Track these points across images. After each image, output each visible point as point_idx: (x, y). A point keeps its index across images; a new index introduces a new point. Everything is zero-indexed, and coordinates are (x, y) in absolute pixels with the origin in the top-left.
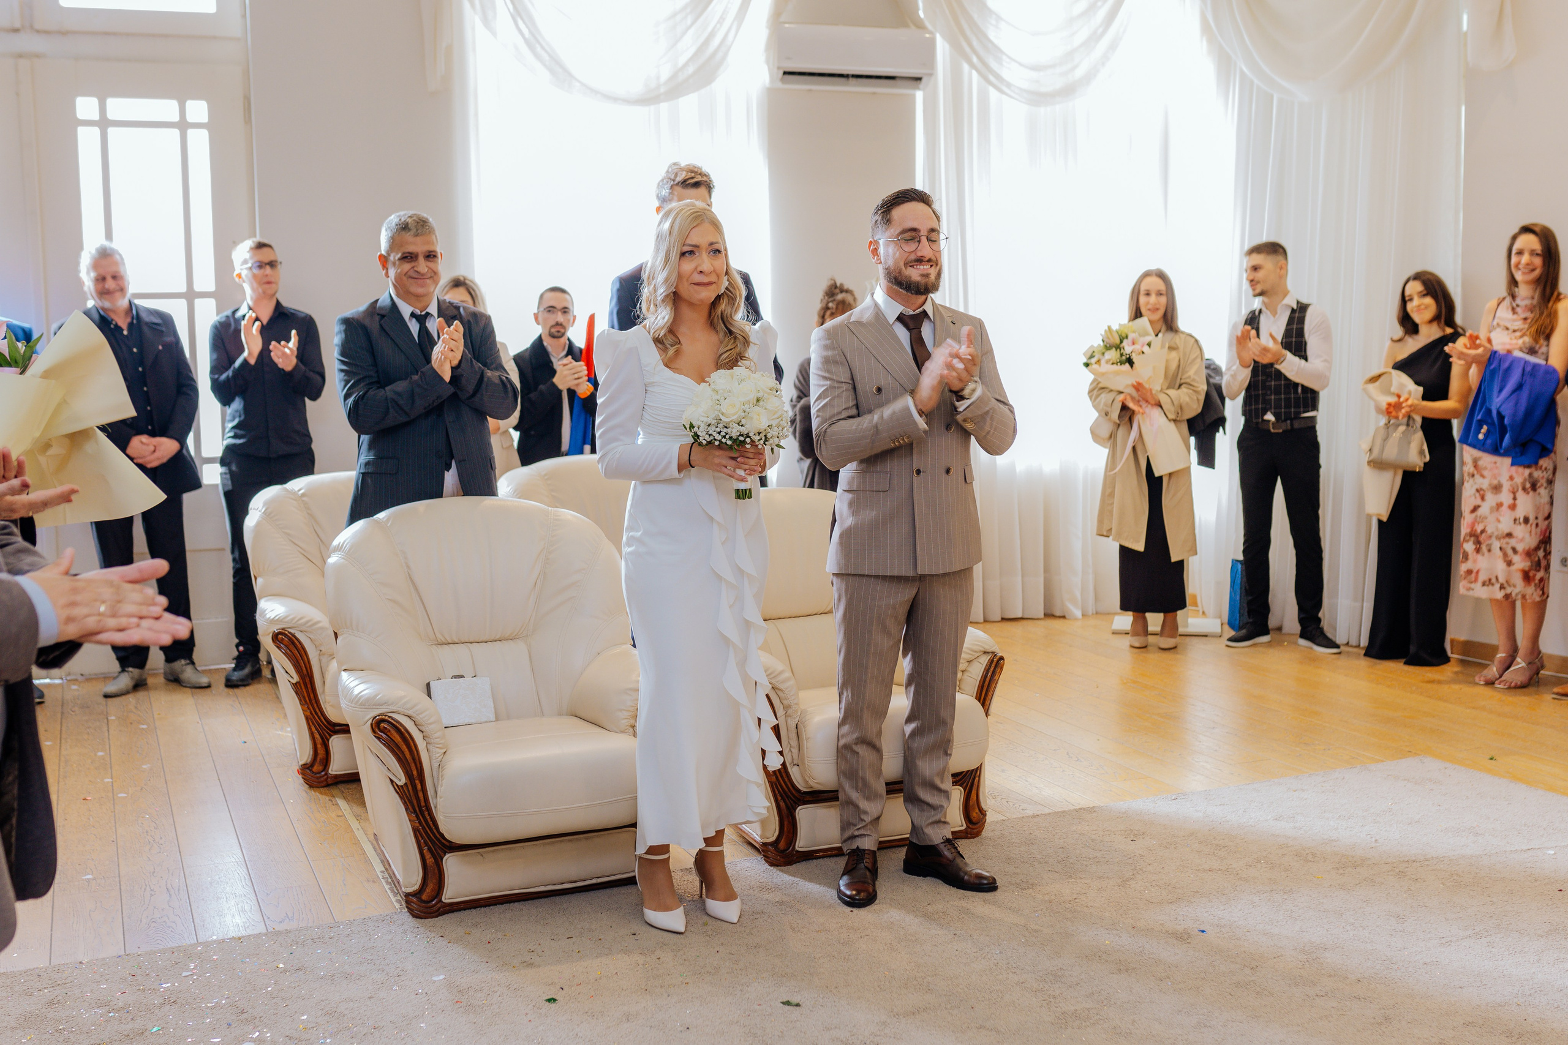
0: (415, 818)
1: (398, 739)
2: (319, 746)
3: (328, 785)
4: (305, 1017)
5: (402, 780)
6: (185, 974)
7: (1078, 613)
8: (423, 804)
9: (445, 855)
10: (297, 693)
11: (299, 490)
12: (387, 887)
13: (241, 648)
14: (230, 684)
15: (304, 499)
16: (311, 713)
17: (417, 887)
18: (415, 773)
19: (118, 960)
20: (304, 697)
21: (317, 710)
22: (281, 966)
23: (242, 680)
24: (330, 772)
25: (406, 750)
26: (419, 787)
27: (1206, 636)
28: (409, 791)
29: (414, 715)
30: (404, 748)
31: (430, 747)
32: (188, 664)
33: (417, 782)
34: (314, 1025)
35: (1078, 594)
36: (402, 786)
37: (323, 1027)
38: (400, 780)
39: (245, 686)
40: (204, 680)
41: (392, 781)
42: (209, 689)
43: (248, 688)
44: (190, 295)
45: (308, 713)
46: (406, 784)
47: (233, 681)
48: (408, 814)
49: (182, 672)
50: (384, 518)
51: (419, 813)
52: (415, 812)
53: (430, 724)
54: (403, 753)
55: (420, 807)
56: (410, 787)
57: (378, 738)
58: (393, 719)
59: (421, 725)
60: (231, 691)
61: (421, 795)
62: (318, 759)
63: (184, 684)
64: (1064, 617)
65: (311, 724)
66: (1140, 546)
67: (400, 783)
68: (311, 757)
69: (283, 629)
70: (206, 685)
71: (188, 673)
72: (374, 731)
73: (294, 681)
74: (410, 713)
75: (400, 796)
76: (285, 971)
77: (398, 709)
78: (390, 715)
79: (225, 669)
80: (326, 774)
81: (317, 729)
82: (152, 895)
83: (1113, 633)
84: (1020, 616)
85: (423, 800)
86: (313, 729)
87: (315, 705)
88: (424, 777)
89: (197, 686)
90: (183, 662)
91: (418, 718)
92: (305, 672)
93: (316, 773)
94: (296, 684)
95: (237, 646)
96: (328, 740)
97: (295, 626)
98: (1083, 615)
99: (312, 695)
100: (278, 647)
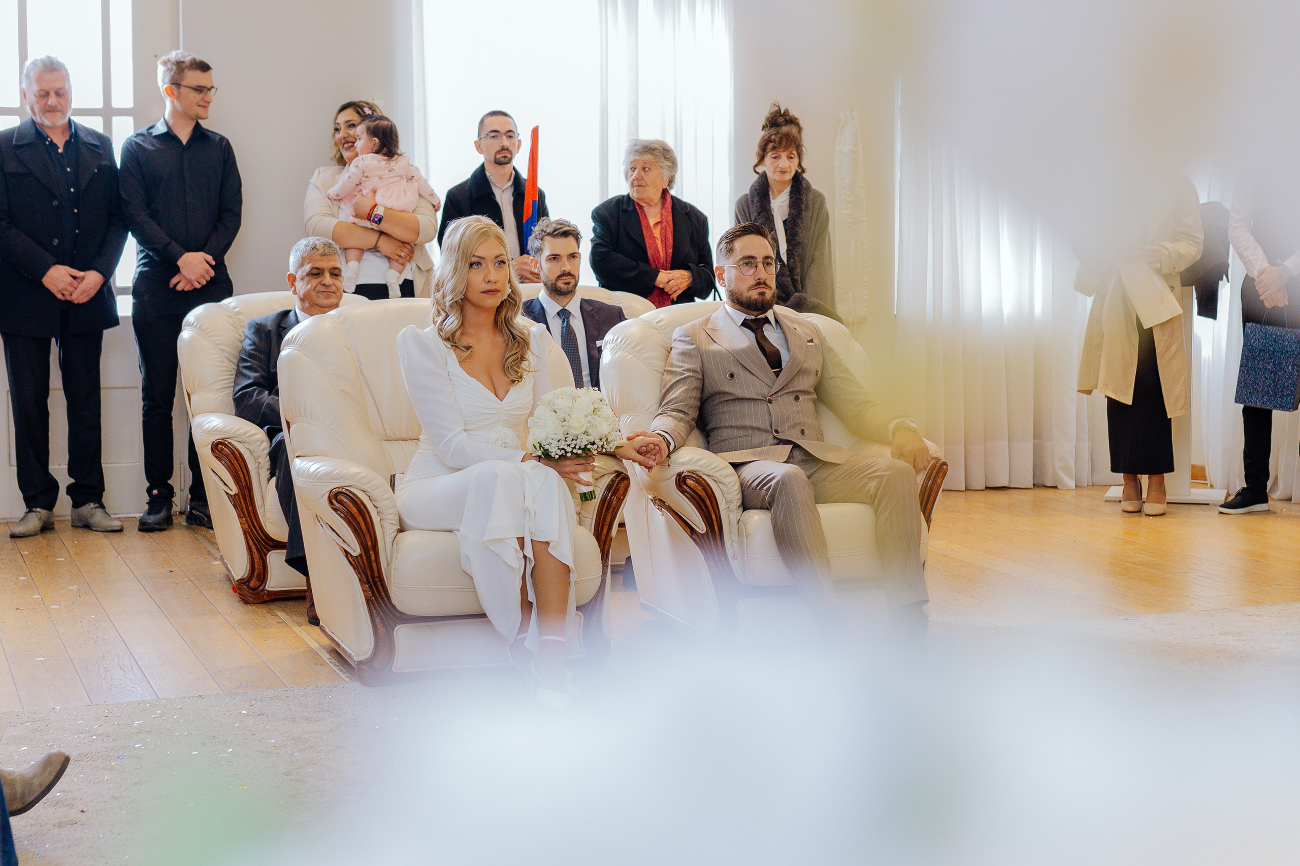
0: (368, 589)
1: (354, 510)
2: (256, 561)
3: (264, 602)
4: (273, 741)
5: (356, 549)
6: (153, 716)
7: (1072, 484)
8: (376, 574)
9: (396, 626)
10: (235, 506)
11: (235, 308)
12: (335, 669)
13: (155, 492)
14: (145, 527)
15: (240, 317)
16: (249, 526)
17: (368, 655)
18: (369, 543)
19: (88, 707)
20: (242, 510)
21: (255, 524)
22: (244, 712)
23: (159, 523)
24: (267, 588)
25: (362, 521)
26: (373, 558)
27: (1208, 504)
28: (363, 563)
29: (369, 490)
30: (360, 519)
31: (384, 523)
32: (97, 507)
33: (372, 553)
34: (282, 745)
35: (1072, 463)
36: (356, 557)
37: (291, 746)
38: (355, 551)
39: (161, 530)
40: (116, 524)
41: (347, 553)
42: (122, 533)
43: (164, 533)
44: (108, 112)
45: (246, 526)
46: (360, 555)
47: (150, 524)
48: (362, 585)
49: (92, 515)
50: (335, 315)
51: (372, 583)
52: (368, 582)
53: (385, 500)
54: (358, 523)
55: (373, 578)
56: (364, 558)
57: (335, 510)
58: (350, 492)
59: (374, 501)
60: (146, 535)
61: (374, 565)
62: (256, 575)
63: (94, 529)
64: (1055, 487)
65: (249, 538)
66: (1128, 400)
67: (355, 554)
68: (247, 572)
69: (223, 439)
70: (118, 528)
71: (98, 517)
72: (331, 503)
73: (232, 493)
74: (365, 488)
75: (354, 568)
76: (247, 715)
77: (354, 483)
78: (347, 488)
79: (135, 517)
80: (263, 590)
81: (254, 543)
82: (106, 671)
83: (1106, 501)
84: (1006, 484)
85: (376, 572)
86: (251, 543)
87: (253, 518)
88: (378, 549)
89: (110, 529)
90: (92, 505)
91: (373, 494)
92: (244, 483)
93: (253, 589)
94: (235, 495)
95: (149, 491)
96: (266, 555)
97: (234, 435)
98: (1076, 486)
99: (250, 508)
100: (217, 457)
